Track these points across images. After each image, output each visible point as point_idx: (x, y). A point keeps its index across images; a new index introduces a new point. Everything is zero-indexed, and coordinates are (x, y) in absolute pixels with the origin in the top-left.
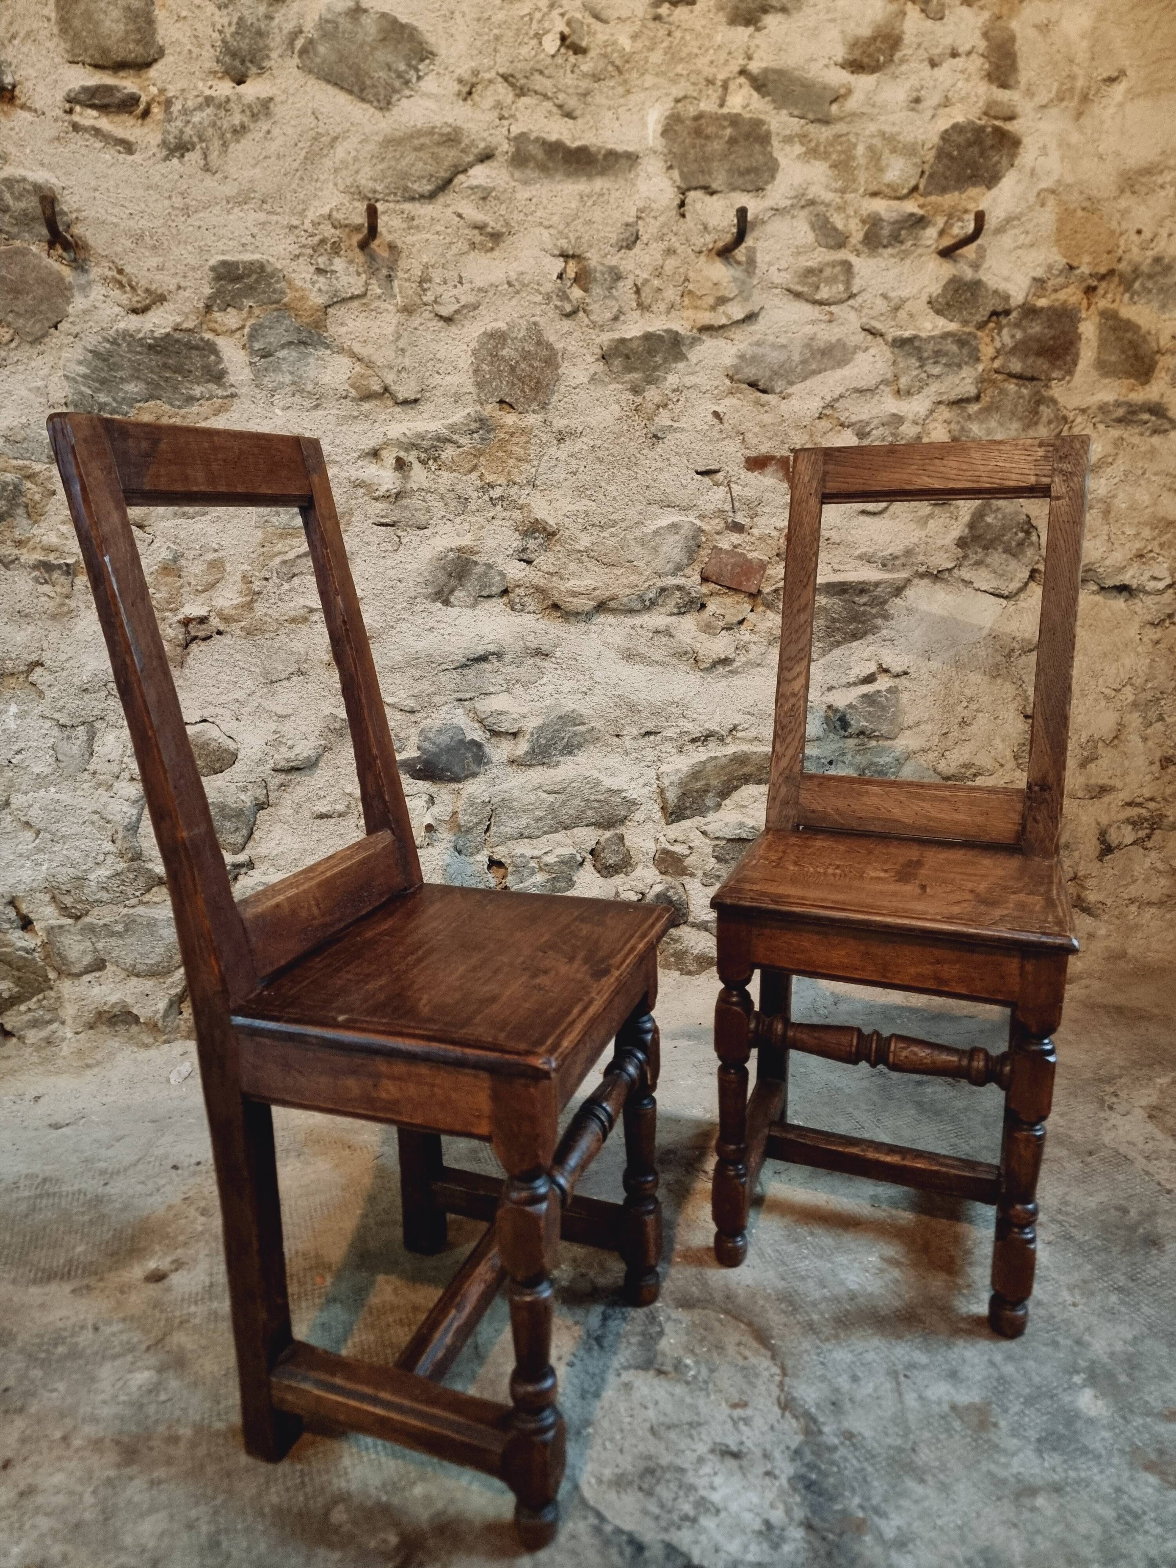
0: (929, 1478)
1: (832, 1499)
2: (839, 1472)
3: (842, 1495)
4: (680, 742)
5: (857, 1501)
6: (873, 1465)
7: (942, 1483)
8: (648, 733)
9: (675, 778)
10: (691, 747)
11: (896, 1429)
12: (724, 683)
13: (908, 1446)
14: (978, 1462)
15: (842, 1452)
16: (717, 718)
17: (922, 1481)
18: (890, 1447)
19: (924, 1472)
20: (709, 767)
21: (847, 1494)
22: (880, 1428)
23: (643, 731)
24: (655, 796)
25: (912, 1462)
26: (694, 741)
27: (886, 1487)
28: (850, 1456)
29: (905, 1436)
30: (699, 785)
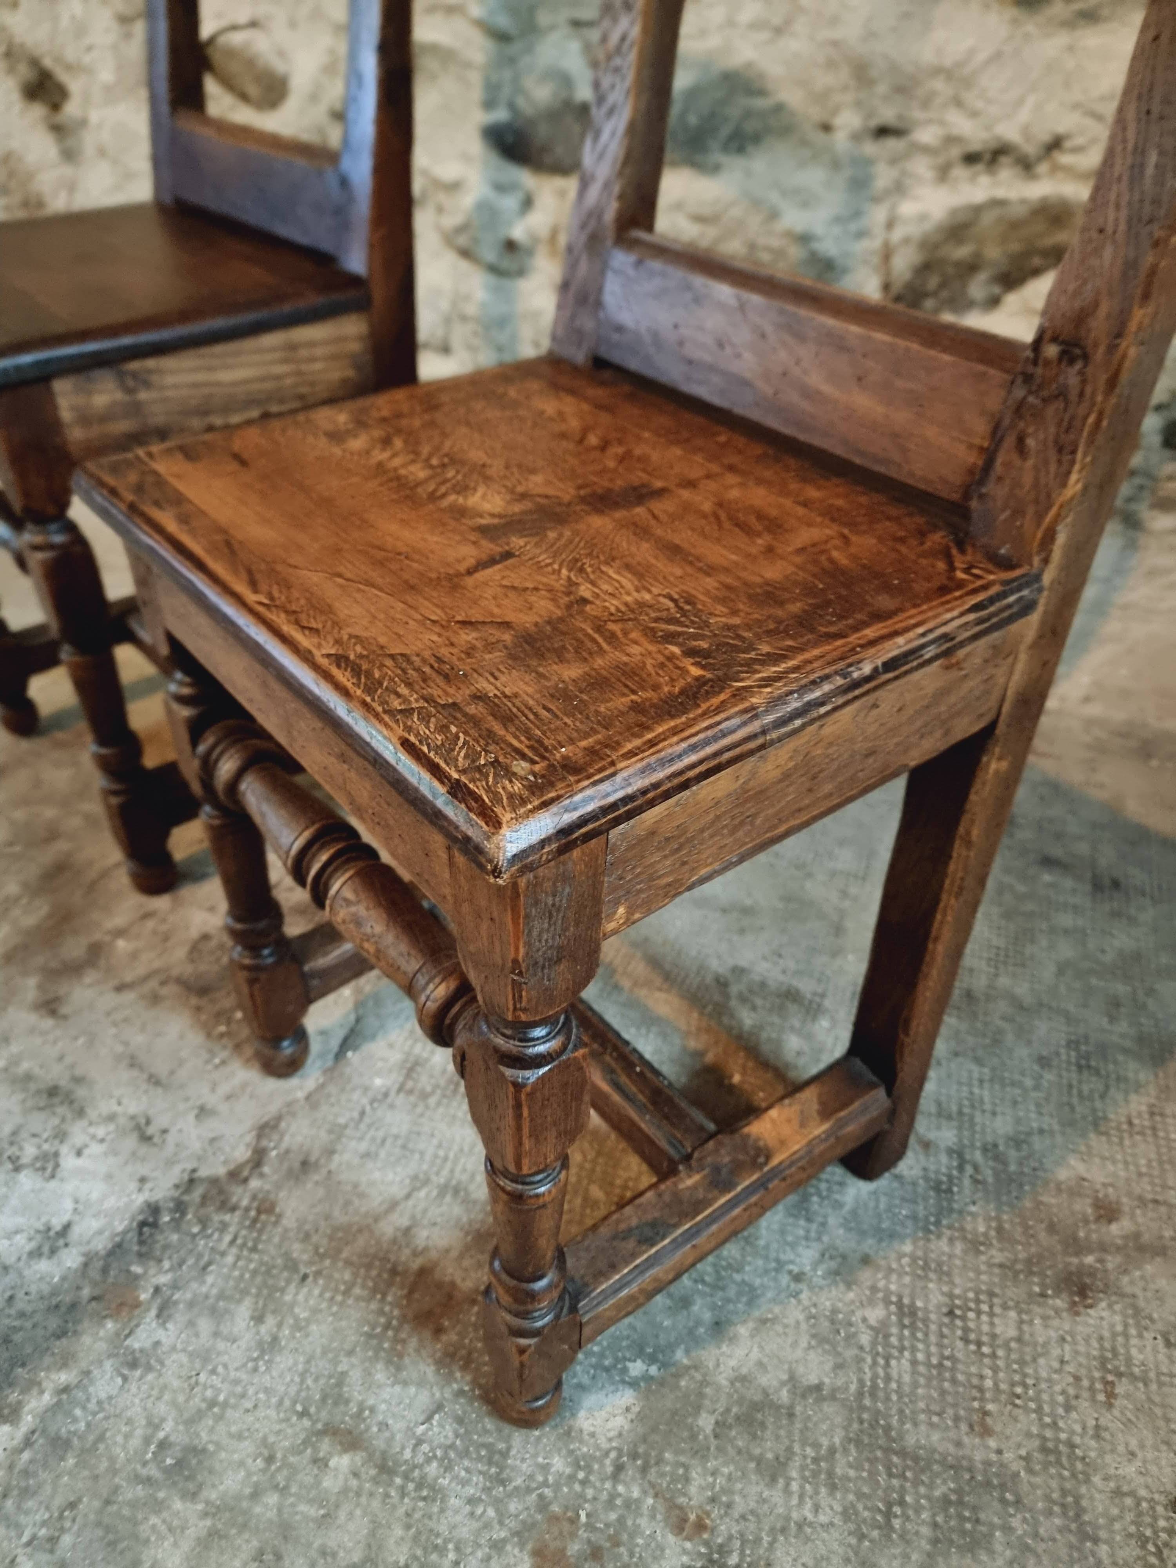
0: (270, 1321)
1: (142, 1256)
2: (194, 1236)
3: (160, 1261)
4: (941, 160)
5: (163, 1279)
6: (238, 1258)
7: (275, 1339)
8: (883, 132)
9: (915, 231)
10: (960, 172)
11: (325, 1242)
12: (1062, 39)
13: (303, 1270)
14: (350, 1353)
15: (233, 1219)
16: (1024, 115)
17: (259, 1319)
18: (287, 1255)
19: (274, 1312)
20: (988, 219)
21: (166, 1264)
22: (307, 1227)
23: (874, 123)
24: (876, 260)
25: (283, 1291)
26: (971, 159)
27: (215, 1291)
28: (232, 1229)
29: (322, 1257)
30: (962, 252)
